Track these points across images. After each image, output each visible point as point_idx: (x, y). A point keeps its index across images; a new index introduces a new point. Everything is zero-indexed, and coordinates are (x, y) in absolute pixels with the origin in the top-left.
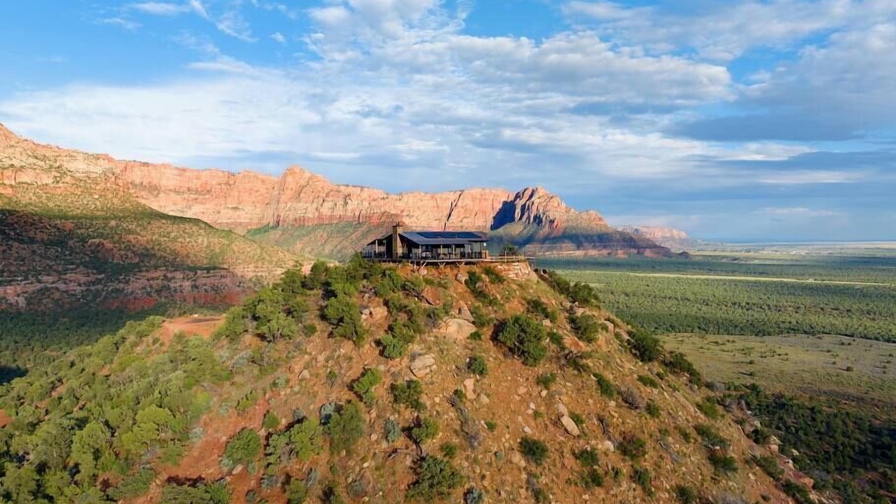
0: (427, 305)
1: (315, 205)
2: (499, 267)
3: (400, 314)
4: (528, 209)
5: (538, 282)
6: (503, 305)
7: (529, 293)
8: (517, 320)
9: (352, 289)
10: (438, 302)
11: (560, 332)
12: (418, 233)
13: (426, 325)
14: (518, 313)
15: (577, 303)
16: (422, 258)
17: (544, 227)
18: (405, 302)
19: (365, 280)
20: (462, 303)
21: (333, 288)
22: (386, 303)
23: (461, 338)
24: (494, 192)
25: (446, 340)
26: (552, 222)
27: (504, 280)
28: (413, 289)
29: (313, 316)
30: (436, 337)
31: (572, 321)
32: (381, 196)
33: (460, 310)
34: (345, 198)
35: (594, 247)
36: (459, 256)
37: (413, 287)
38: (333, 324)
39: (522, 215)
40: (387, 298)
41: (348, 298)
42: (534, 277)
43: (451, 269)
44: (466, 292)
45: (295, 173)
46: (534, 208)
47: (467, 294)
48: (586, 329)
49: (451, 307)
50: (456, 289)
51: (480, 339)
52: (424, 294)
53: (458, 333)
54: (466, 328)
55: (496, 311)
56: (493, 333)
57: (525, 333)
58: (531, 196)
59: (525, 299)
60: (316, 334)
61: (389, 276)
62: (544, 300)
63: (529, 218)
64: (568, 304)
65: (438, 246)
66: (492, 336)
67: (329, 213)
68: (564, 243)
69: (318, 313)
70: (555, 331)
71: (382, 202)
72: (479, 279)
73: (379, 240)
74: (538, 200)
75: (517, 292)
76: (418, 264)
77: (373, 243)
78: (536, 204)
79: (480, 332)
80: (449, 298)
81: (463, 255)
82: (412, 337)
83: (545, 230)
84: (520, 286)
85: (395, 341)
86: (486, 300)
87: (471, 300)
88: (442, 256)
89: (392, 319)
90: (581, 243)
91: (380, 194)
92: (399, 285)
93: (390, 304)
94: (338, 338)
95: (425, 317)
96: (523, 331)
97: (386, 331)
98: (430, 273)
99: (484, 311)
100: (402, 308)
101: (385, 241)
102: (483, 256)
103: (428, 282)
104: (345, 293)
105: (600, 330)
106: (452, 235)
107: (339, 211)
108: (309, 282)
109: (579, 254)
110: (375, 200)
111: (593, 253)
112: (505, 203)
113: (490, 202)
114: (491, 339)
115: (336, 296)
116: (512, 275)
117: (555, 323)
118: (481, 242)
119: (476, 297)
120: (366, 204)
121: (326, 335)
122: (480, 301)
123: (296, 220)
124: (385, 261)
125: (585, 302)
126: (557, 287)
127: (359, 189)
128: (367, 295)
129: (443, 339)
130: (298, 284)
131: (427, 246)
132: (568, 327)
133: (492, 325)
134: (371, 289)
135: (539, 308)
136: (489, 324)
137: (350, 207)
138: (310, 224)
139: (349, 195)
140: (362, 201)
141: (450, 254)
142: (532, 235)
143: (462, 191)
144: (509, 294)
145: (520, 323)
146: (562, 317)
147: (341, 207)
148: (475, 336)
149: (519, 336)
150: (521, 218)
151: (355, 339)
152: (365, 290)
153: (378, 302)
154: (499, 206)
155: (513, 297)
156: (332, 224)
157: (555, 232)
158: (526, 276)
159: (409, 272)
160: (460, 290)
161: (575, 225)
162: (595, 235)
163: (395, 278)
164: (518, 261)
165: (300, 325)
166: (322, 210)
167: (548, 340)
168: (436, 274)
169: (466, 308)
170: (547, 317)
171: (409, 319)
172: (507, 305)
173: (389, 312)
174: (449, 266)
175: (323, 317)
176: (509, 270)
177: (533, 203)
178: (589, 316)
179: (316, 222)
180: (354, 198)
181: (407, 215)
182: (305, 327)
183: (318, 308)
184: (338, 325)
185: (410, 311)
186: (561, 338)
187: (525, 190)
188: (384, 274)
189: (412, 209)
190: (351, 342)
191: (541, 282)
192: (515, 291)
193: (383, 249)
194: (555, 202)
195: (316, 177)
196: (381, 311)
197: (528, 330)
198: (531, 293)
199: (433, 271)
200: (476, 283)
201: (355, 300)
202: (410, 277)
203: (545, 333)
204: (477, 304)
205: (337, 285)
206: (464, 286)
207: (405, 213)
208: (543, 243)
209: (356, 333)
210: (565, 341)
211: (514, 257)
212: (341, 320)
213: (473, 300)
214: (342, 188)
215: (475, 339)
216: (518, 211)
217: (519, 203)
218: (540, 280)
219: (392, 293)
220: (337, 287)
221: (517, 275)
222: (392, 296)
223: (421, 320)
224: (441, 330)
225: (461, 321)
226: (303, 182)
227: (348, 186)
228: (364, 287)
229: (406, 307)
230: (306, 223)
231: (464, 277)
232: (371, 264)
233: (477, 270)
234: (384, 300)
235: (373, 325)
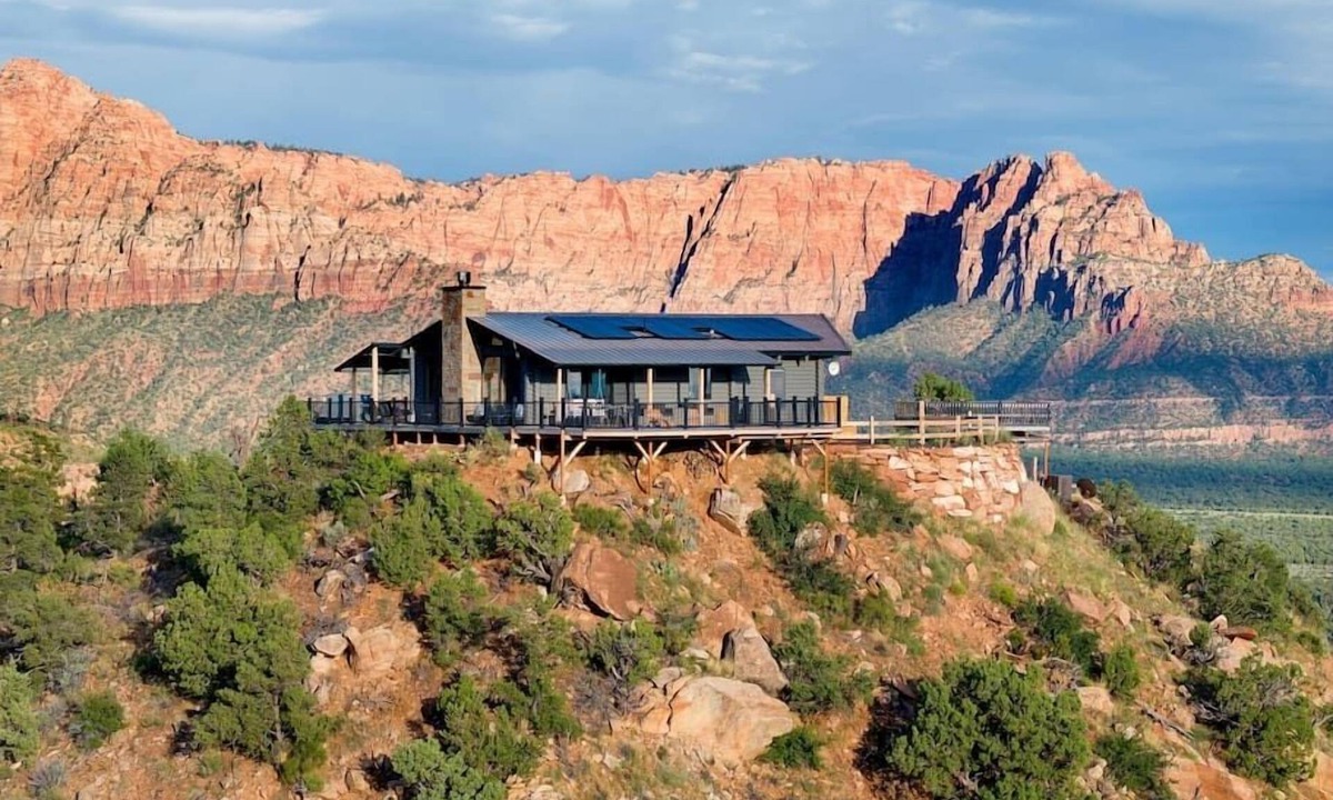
0: (587, 618)
1: (113, 227)
2: (895, 463)
3: (474, 654)
4: (1015, 247)
5: (1058, 528)
6: (909, 622)
7: (1023, 575)
8: (969, 681)
9: (272, 549)
10: (634, 606)
11: (1152, 738)
12: (551, 319)
13: (586, 699)
14: (976, 657)
15: (1221, 619)
16: (568, 422)
17: (1083, 323)
18: (495, 603)
19: (325, 515)
20: (736, 611)
21: (189, 547)
22: (415, 610)
23: (732, 756)
24: (870, 173)
25: (669, 765)
26: (1114, 303)
27: (918, 518)
28: (530, 551)
29: (105, 664)
30: (626, 752)
31: (1202, 690)
32: (390, 192)
33: (727, 640)
34: (239, 198)
35: (1292, 411)
36: (723, 415)
37: (526, 539)
38: (195, 699)
39: (990, 270)
40: (418, 589)
41: (252, 586)
42: (1043, 508)
43: (693, 469)
44: (756, 564)
45: (30, 91)
46: (1040, 242)
47: (758, 577)
48: (1260, 727)
49: (691, 626)
50: (711, 553)
51: (813, 764)
52: (577, 572)
53: (720, 735)
54: (755, 717)
55: (880, 648)
56: (867, 735)
57: (1005, 737)
58: (1027, 194)
59: (1001, 598)
60: (119, 737)
61: (429, 494)
62: (1083, 604)
63: (1016, 284)
64: (1184, 625)
65: (633, 374)
66: (861, 752)
67: (173, 263)
68: (1164, 391)
69: (128, 649)
70: (1130, 732)
71: (393, 217)
72: (810, 511)
73: (382, 348)
74: (1057, 213)
75: (971, 569)
76: (551, 446)
77: (361, 361)
78: (1046, 229)
79: (814, 734)
80: (684, 592)
81: (740, 414)
82: (526, 750)
83: (1089, 334)
84: (984, 543)
85: (453, 765)
86: (838, 604)
87: (777, 599)
88: (652, 414)
89: (439, 675)
90: (1239, 395)
91: (385, 179)
92: (469, 535)
93: (432, 612)
94: (213, 754)
95: (581, 669)
96: (995, 727)
97: (413, 725)
98: (603, 487)
99: (829, 645)
100: (481, 632)
101: (409, 355)
102: (828, 414)
103: (594, 521)
104: (242, 568)
105: (1318, 732)
106: (698, 327)
107: (214, 254)
108: (89, 527)
109: (1229, 438)
110: (362, 207)
111: (1285, 434)
112: (916, 223)
113: (853, 219)
114: (857, 764)
115: (202, 580)
116: (948, 499)
117: (1130, 699)
118: (815, 356)
119: (795, 587)
120: (327, 223)
121: (161, 740)
122: (813, 604)
123: (31, 290)
124: (411, 437)
125: (1256, 615)
126: (1137, 556)
127: (299, 162)
128: (334, 576)
129: (651, 759)
130: (48, 532)
131: (587, 372)
132: (1186, 716)
133: (860, 704)
134: (351, 553)
135: (1063, 638)
136: (849, 700)
137: (257, 237)
138: (93, 307)
139: (257, 187)
140: (310, 210)
141: (685, 405)
142: (1029, 358)
143: (735, 170)
144: (939, 577)
145: (984, 693)
146: (1160, 676)
147: (222, 234)
148: (793, 750)
149: (976, 751)
150: (982, 289)
151: (283, 757)
152: (326, 554)
153: (383, 603)
154: (888, 235)
155: (954, 591)
156: (183, 308)
157: (1128, 347)
158: (1007, 503)
159: (512, 481)
160: (728, 559)
161: (1209, 315)
162: (1295, 360)
163: (452, 503)
164: (976, 441)
165: (52, 699)
166: (142, 247)
167: (1098, 772)
168: (628, 490)
169: (753, 632)
170: (1095, 672)
171: (513, 676)
172: (925, 621)
173: (427, 645)
174: (681, 456)
175: (151, 668)
176: (937, 476)
177: (1034, 223)
178: (1274, 673)
179: (114, 300)
180: (276, 197)
181: (502, 273)
182: (73, 708)
183: (126, 629)
184: (211, 698)
185: (515, 642)
186: (1155, 761)
187: (1002, 168)
188: (406, 488)
189: (520, 248)
190: (265, 772)
191: (1073, 529)
192: (962, 566)
193: (401, 388)
194: (1127, 220)
195: (116, 109)
196: (394, 642)
197: (1014, 725)
198: (1030, 576)
199: (616, 476)
200: (794, 530)
201: (284, 596)
202: (513, 503)
203: (1088, 743)
204: (798, 618)
205: (204, 532)
206: (745, 540)
207: (490, 265)
208: (1077, 393)
209: (289, 733)
210: (1170, 773)
211: (958, 421)
212: (226, 676)
213: (784, 599)
214: (227, 157)
215: (790, 761)
216: (971, 257)
217: (975, 224)
218: (1065, 521)
219: (442, 568)
220: (209, 540)
221: (969, 497)
222: (432, 578)
223: (564, 682)
224: (649, 726)
225: (732, 687)
226: (62, 131)
227: (249, 146)
228: (322, 542)
229: (498, 625)
230: (74, 302)
231: (744, 505)
232: (351, 445)
233: (802, 477)
234: (407, 596)
235: (364, 699)
